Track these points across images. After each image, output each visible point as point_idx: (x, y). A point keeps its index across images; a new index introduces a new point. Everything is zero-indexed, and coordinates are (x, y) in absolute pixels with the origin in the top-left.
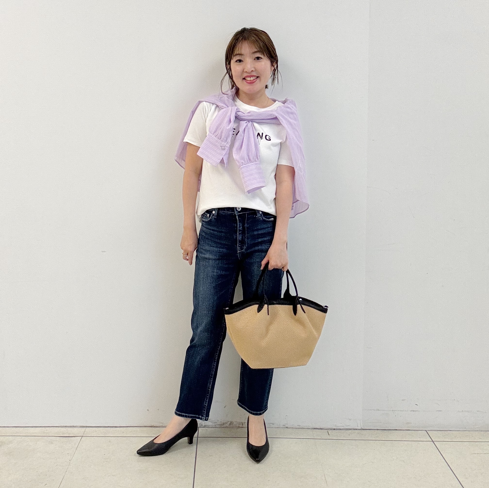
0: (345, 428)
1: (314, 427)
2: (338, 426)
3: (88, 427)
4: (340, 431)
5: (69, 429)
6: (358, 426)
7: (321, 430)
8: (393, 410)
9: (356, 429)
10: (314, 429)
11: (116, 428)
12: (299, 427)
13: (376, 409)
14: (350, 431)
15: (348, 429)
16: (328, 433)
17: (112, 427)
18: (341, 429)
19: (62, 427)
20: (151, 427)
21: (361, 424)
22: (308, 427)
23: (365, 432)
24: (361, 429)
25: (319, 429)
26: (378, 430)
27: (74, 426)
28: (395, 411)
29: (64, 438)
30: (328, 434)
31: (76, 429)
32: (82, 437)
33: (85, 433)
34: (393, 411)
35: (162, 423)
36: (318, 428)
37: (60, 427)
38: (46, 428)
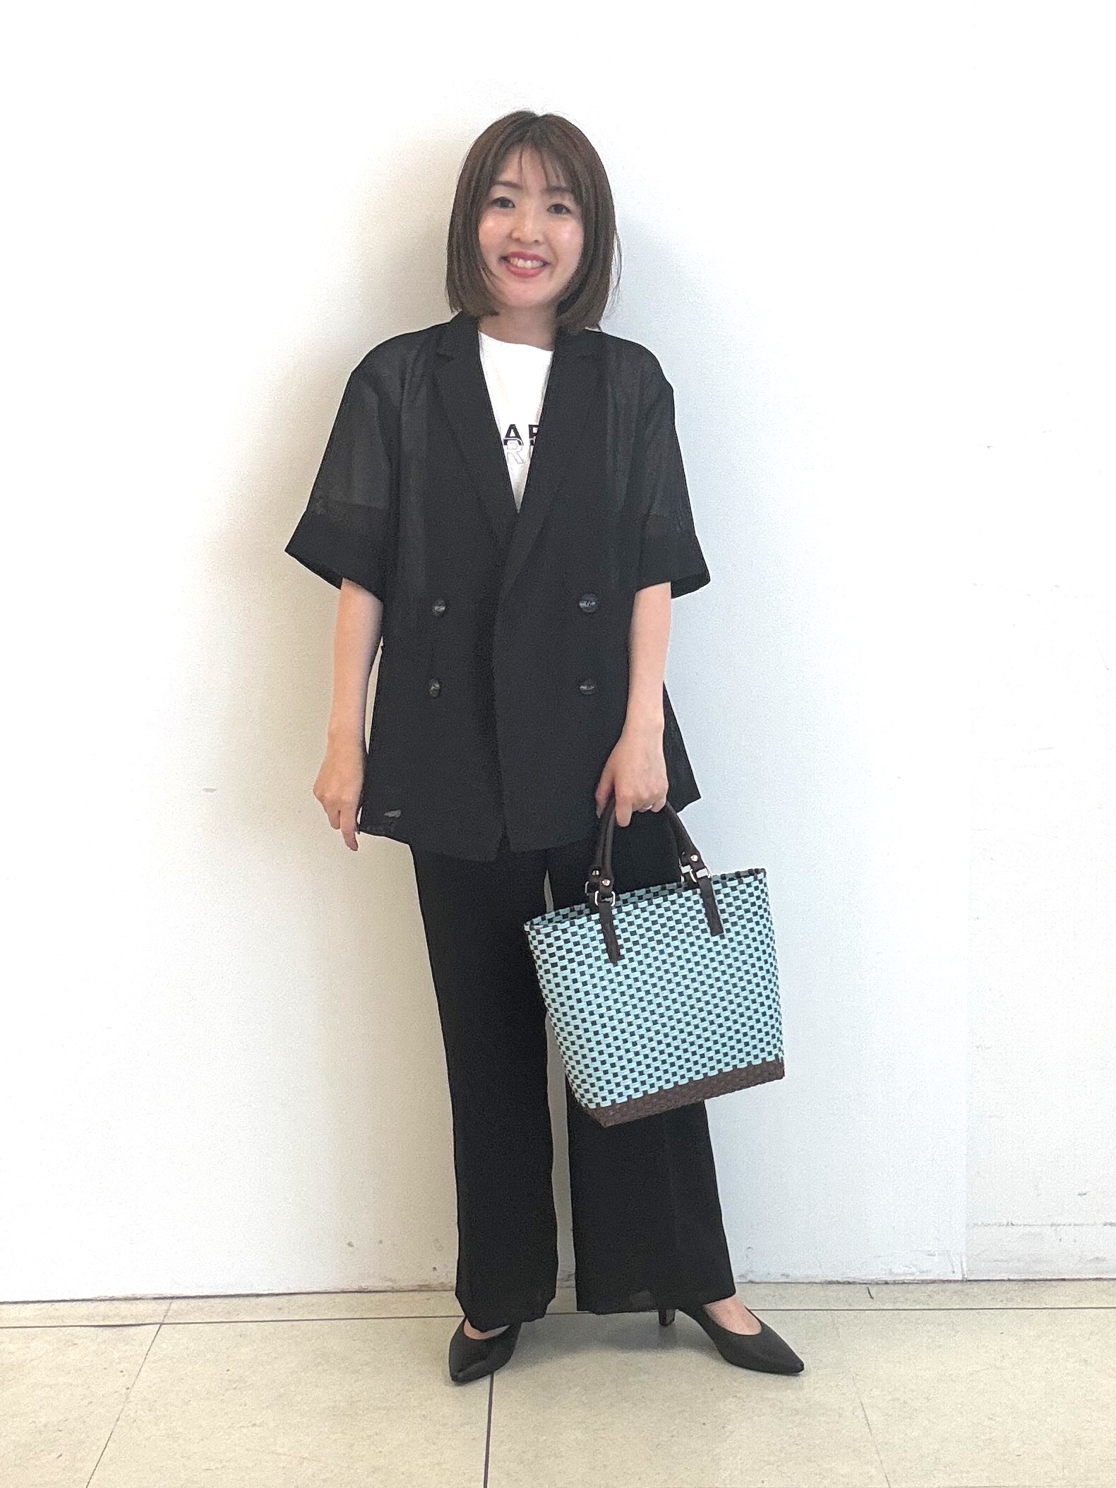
0: (917, 1278)
1: (829, 1279)
2: (897, 1275)
3: (178, 1298)
4: (904, 1285)
5: (123, 1305)
6: (954, 1272)
7: (851, 1285)
8: (1052, 1225)
9: (949, 1281)
10: (831, 1283)
11: (260, 1298)
12: (786, 1280)
13: (1005, 1222)
14: (931, 1287)
15: (926, 1280)
16: (869, 1293)
17: (247, 1296)
18: (904, 1283)
19: (101, 1300)
20: (360, 1292)
21: (965, 1265)
22: (811, 1280)
23: (975, 1288)
24: (962, 1281)
25: (844, 1283)
26: (1013, 1280)
27: (139, 1297)
28: (1059, 1225)
29: (110, 1328)
30: (870, 1295)
31: (141, 1307)
32: (161, 1324)
33: (169, 1314)
34: (1054, 1228)
35: (390, 1280)
36: (840, 1279)
37: (97, 1300)
38: (56, 1304)
